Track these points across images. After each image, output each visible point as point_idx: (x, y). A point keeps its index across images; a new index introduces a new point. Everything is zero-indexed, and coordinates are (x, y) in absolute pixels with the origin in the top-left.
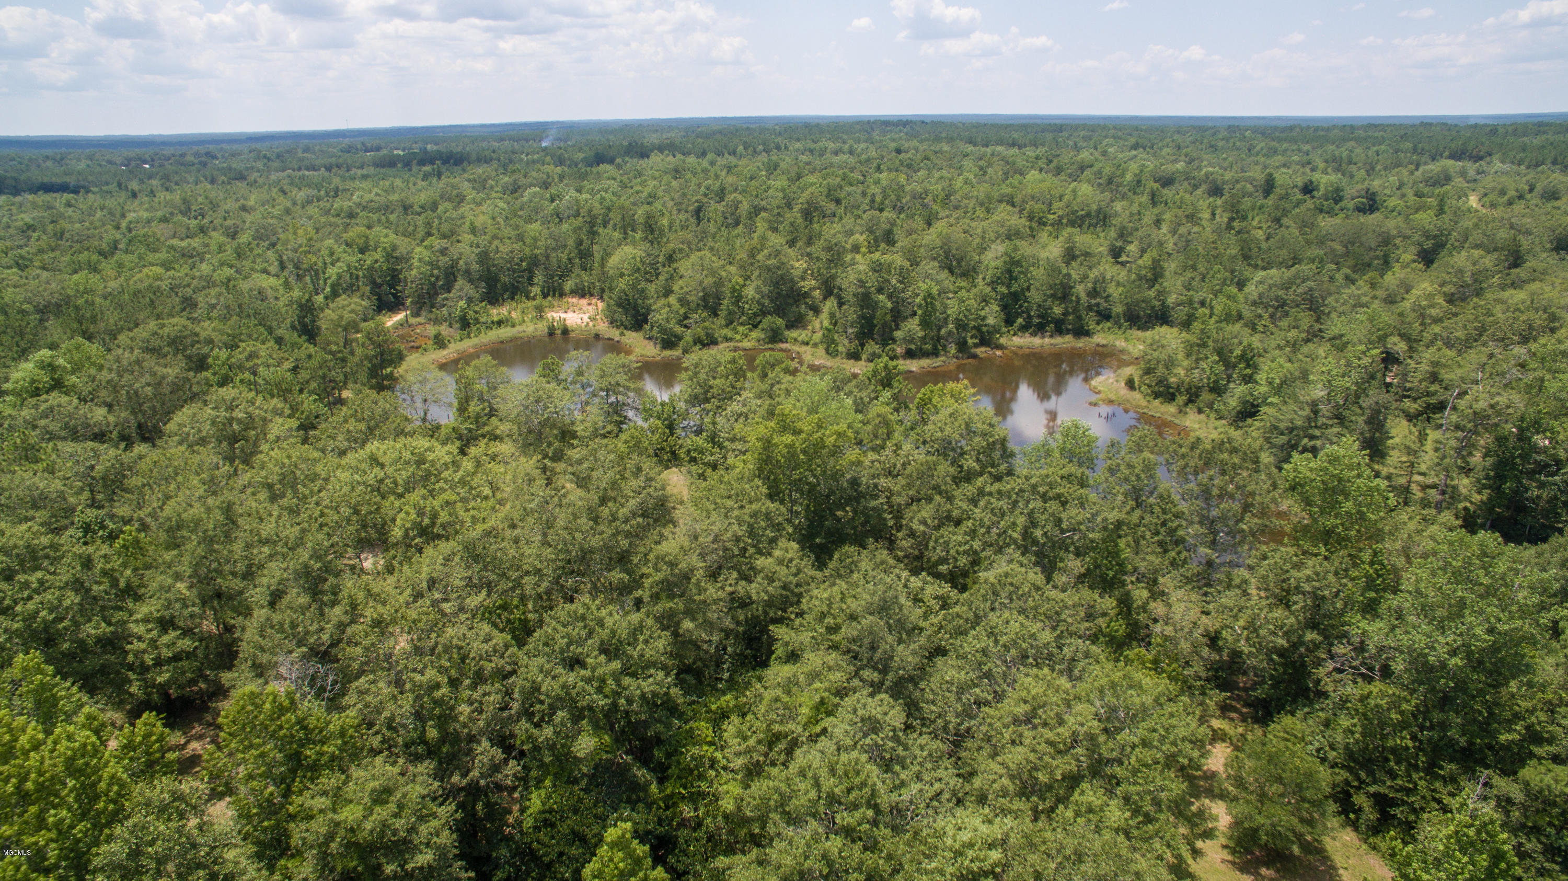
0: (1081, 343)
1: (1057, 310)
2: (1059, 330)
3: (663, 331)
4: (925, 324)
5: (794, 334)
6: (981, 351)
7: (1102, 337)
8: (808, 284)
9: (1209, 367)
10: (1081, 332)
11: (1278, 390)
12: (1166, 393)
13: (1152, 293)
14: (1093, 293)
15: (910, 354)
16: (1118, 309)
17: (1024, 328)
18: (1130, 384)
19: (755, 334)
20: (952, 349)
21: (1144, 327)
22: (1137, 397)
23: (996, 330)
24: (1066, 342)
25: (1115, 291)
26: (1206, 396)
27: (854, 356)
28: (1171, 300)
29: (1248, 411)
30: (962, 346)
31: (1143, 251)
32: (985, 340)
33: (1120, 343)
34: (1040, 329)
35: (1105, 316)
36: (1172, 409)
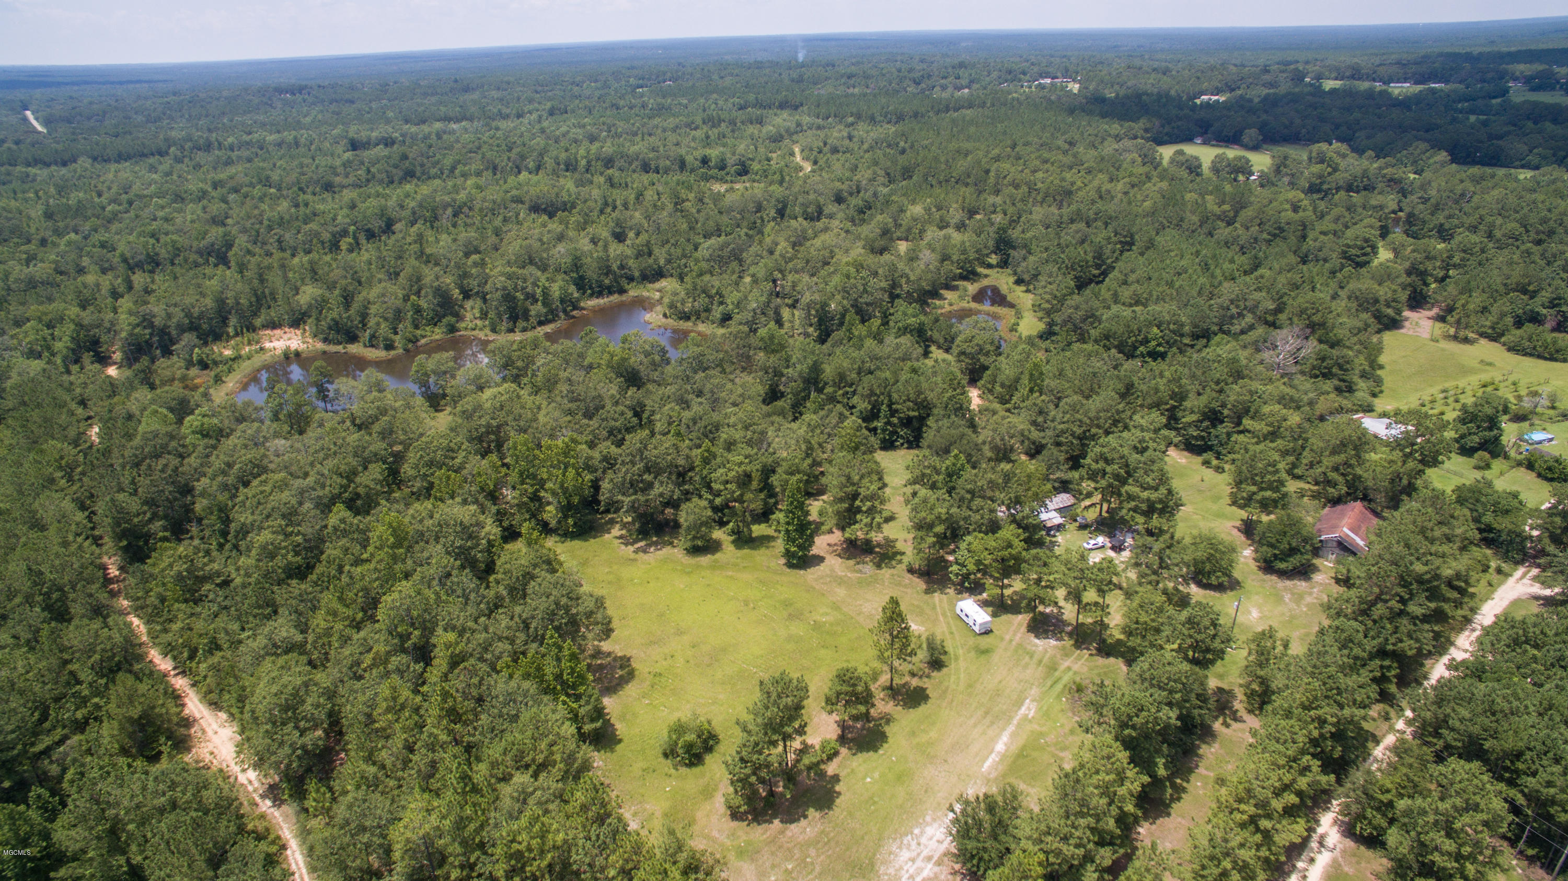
0: (624, 298)
1: (607, 282)
2: (611, 293)
3: (386, 339)
4: (544, 304)
5: (462, 325)
6: (575, 313)
7: (634, 292)
8: (456, 293)
9: (703, 300)
10: (622, 291)
11: (738, 305)
12: (686, 317)
13: (651, 261)
14: (622, 267)
15: (541, 323)
16: (637, 274)
17: (591, 295)
18: (665, 316)
19: (437, 330)
20: (562, 315)
21: (652, 282)
22: (670, 321)
23: (578, 300)
24: (615, 298)
25: (631, 263)
26: (703, 315)
27: (511, 331)
28: (662, 262)
29: (726, 318)
30: (565, 311)
31: (638, 234)
32: (575, 308)
33: (646, 294)
34: (600, 294)
35: (631, 279)
36: (690, 324)
